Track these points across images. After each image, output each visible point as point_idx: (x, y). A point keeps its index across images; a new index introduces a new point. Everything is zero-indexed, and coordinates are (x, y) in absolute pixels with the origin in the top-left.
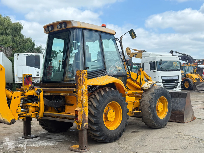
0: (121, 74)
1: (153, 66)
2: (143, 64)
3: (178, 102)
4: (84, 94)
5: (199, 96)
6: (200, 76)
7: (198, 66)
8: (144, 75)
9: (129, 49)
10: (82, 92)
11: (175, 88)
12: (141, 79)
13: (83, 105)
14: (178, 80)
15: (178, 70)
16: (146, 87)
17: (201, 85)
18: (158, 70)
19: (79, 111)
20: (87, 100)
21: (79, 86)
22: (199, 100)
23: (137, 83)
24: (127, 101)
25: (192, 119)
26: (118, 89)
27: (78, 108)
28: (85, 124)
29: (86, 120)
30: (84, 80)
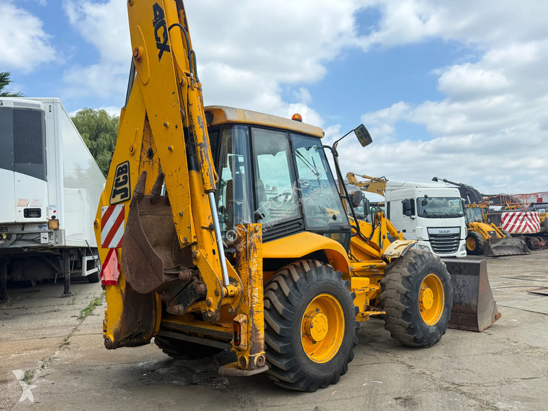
0: (338, 226)
1: (409, 208)
2: (389, 203)
3: (461, 284)
4: (255, 281)
5: (505, 267)
6: (497, 228)
7: (491, 207)
8: (388, 228)
9: (353, 175)
10: (250, 277)
11: (454, 250)
12: (380, 236)
13: (252, 307)
14: (459, 235)
15: (460, 216)
16: (394, 255)
17: (499, 244)
18: (419, 215)
19: (243, 324)
20: (262, 296)
21: (242, 262)
22: (506, 274)
23: (373, 245)
24: (354, 290)
25: (494, 318)
26: (331, 261)
27: (241, 315)
28: (258, 355)
29: (260, 346)
30: (255, 248)
